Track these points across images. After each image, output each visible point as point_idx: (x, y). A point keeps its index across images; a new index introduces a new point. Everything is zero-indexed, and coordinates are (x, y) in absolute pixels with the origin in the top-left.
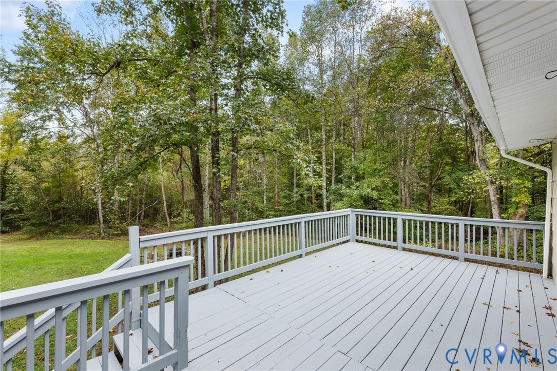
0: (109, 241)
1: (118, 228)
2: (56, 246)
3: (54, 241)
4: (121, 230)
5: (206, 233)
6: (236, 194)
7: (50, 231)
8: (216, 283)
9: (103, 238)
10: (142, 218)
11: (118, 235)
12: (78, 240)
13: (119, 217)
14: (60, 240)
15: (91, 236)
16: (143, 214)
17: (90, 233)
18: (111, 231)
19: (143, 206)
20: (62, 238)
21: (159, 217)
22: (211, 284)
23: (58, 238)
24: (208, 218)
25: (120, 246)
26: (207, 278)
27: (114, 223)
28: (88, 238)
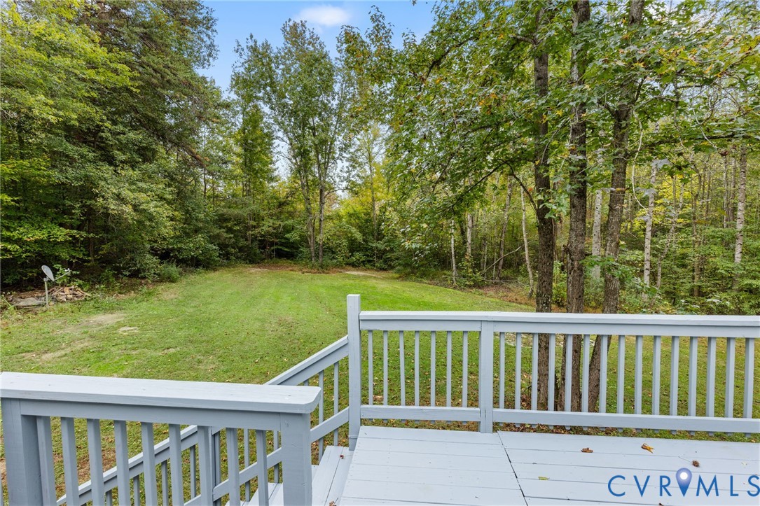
0: (459, 292)
1: (470, 277)
2: (412, 289)
3: (414, 283)
4: (474, 281)
5: (479, 324)
6: (618, 243)
7: (413, 273)
8: (496, 427)
9: (455, 288)
10: (500, 268)
11: (470, 286)
12: (432, 286)
13: (472, 264)
14: (418, 284)
15: (444, 283)
16: (501, 263)
17: (445, 280)
18: (464, 280)
19: (502, 253)
20: (421, 282)
21: (521, 268)
22: (487, 424)
23: (418, 281)
24: (598, 278)
25: (469, 301)
26: (478, 409)
27: (467, 271)
28: (441, 286)
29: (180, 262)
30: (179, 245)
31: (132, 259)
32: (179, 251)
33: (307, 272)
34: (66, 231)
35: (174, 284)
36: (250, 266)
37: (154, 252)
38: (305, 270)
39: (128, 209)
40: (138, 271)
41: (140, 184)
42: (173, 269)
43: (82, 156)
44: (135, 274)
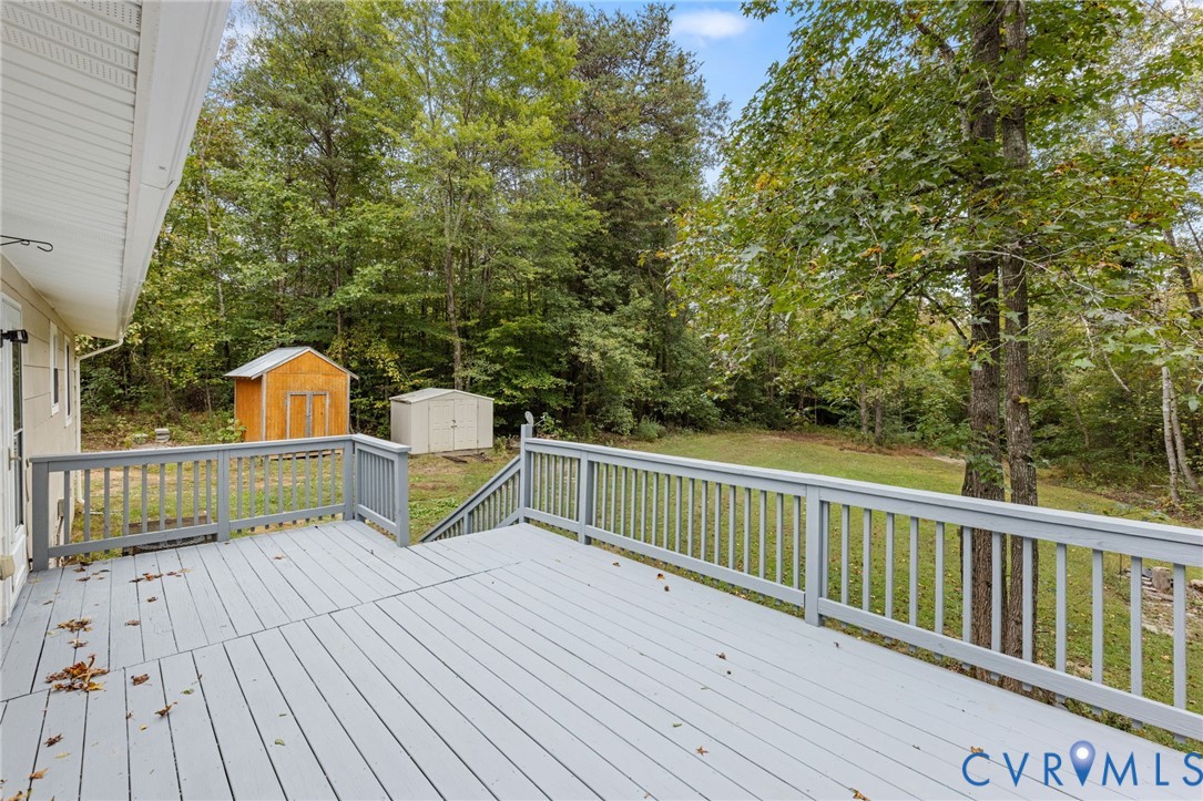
29: (661, 418)
30: (664, 399)
31: (608, 411)
32: (664, 406)
33: (849, 449)
34: (553, 379)
35: (649, 444)
36: (768, 432)
37: (629, 404)
38: (847, 446)
39: (595, 356)
40: (613, 424)
41: (614, 330)
42: (654, 427)
43: (570, 305)
44: (608, 429)
